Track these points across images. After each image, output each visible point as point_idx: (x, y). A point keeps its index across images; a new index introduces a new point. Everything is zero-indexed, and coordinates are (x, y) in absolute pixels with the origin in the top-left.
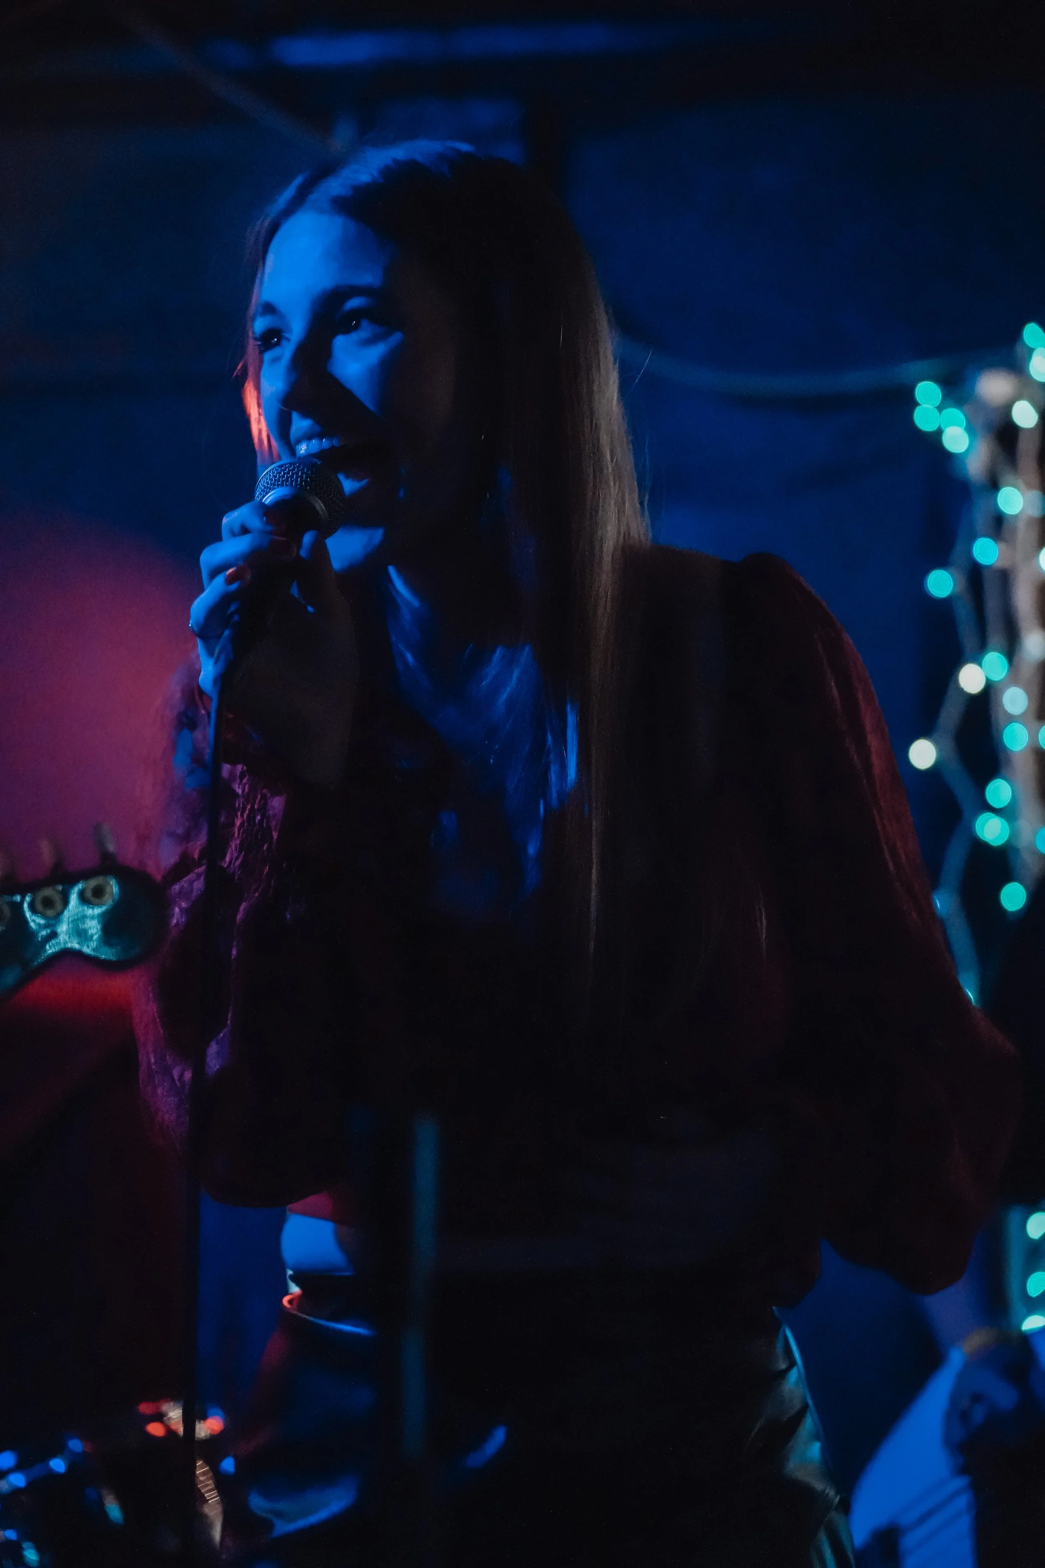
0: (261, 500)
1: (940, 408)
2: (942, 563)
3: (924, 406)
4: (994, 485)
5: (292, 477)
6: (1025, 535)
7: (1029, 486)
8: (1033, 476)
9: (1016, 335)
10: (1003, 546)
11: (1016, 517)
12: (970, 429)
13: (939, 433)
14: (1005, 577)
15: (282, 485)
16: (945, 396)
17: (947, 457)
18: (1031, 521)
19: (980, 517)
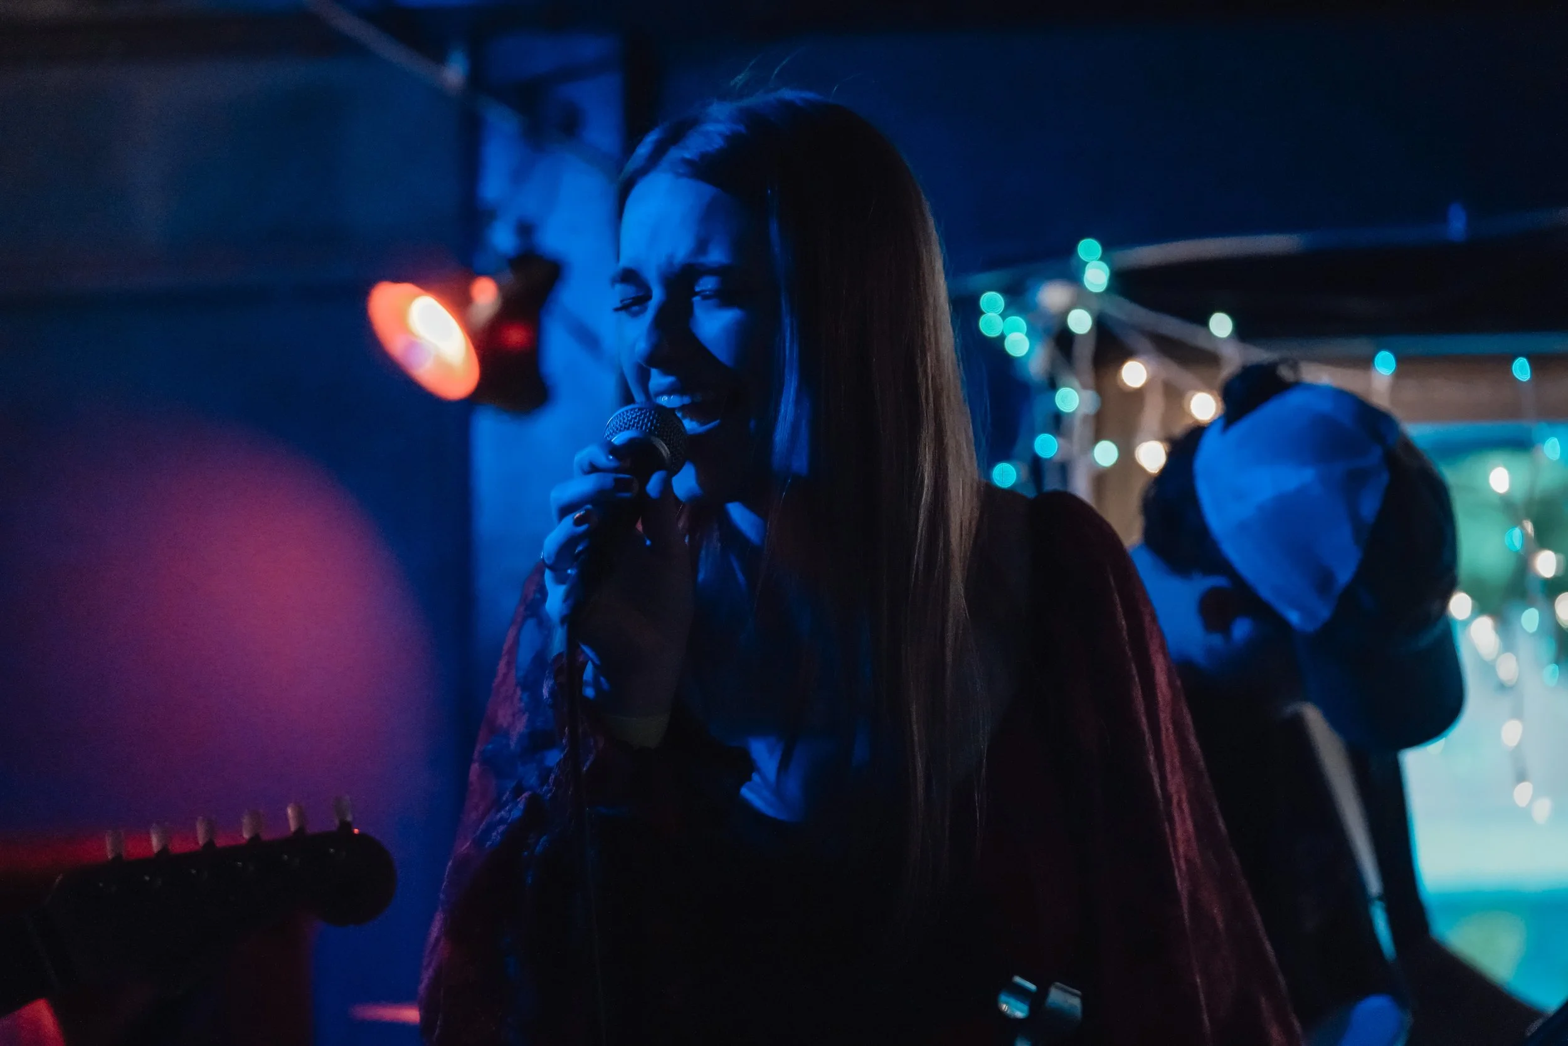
0: (611, 439)
1: (1004, 316)
2: (1006, 457)
3: (989, 314)
4: (1053, 385)
5: (638, 423)
6: (1079, 430)
7: (1085, 387)
8: (1089, 377)
9: (1069, 250)
10: (1061, 441)
11: (1073, 413)
12: (1029, 334)
13: (1002, 338)
14: (1064, 468)
15: (628, 429)
16: (1008, 306)
17: (1007, 360)
18: (1086, 417)
19: (1039, 413)
